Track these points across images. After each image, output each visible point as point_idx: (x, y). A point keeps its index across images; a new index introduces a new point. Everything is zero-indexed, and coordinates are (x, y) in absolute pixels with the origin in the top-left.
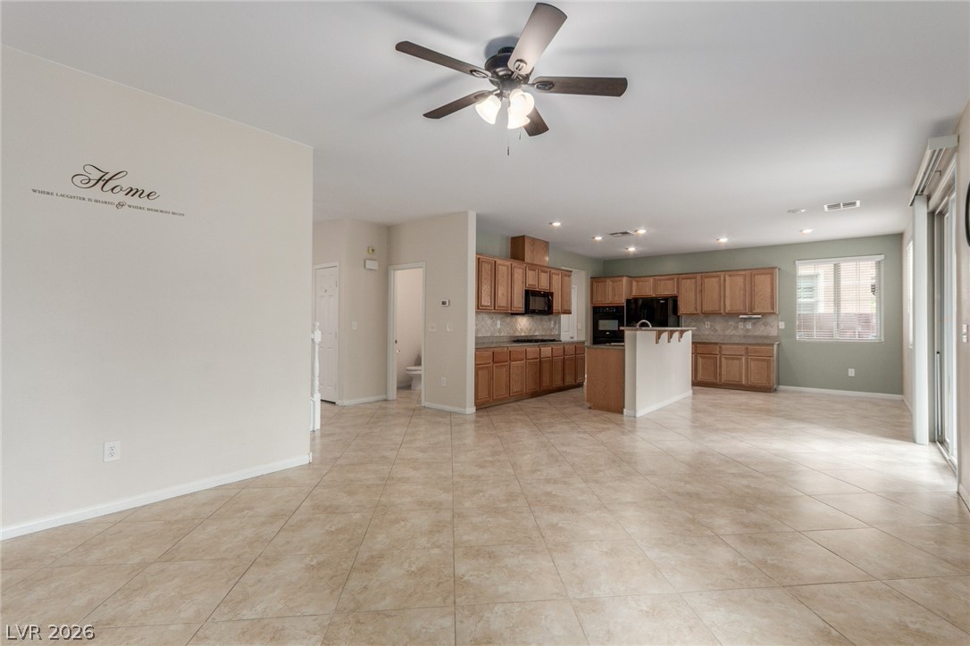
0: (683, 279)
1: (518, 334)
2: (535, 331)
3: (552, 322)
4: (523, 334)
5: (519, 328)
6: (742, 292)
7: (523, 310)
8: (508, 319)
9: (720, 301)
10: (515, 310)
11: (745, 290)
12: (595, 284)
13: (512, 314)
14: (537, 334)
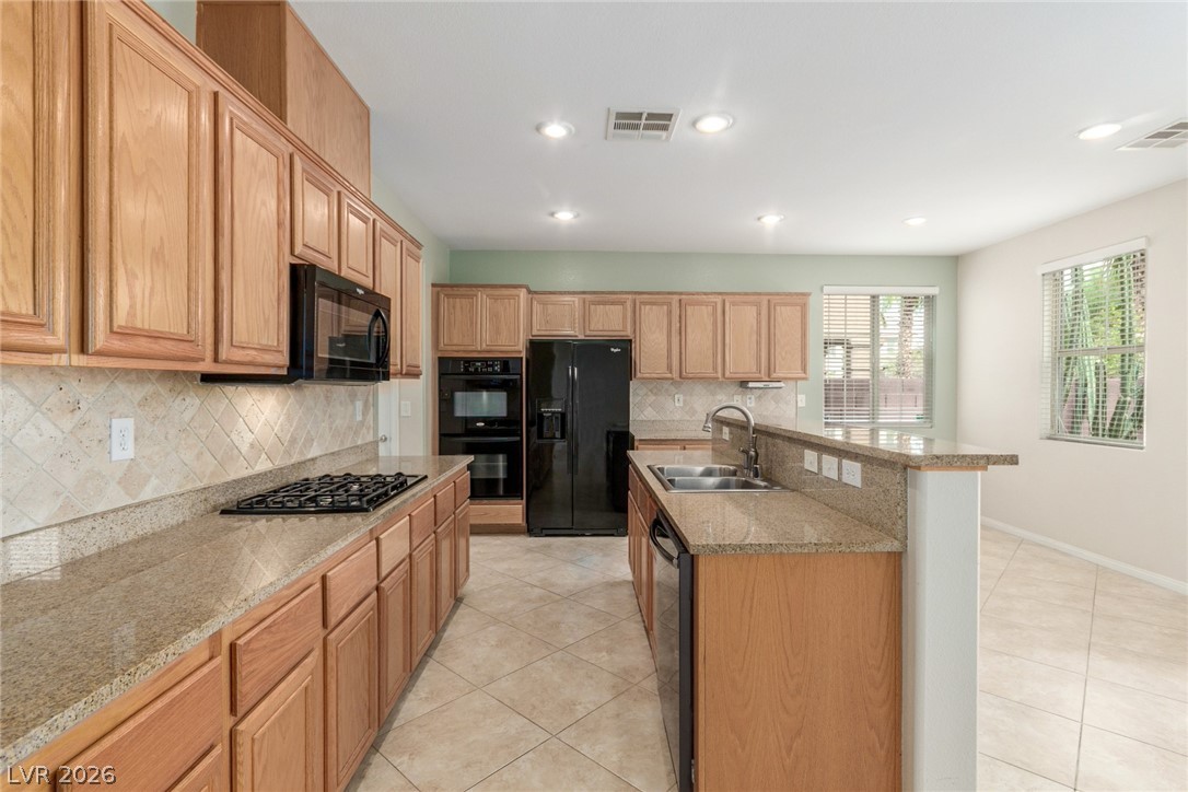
0: (645, 303)
1: (239, 471)
2: (309, 441)
3: (359, 405)
4: (263, 466)
5: (244, 440)
6: (754, 338)
7: (280, 359)
8: (192, 405)
9: (715, 355)
10: (235, 358)
11: (759, 334)
12: (444, 303)
13: (209, 378)
14: (314, 452)
